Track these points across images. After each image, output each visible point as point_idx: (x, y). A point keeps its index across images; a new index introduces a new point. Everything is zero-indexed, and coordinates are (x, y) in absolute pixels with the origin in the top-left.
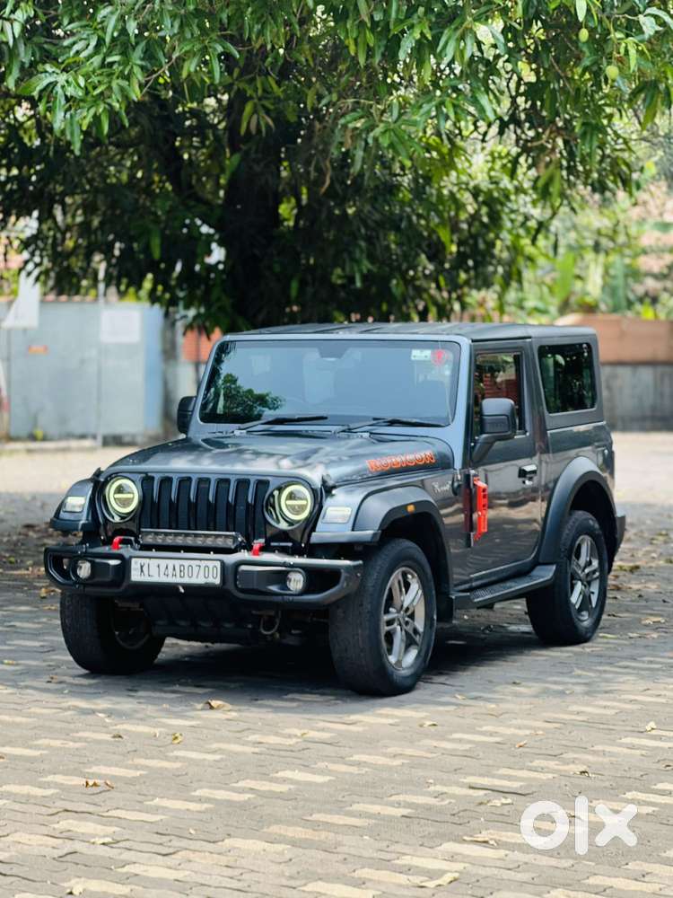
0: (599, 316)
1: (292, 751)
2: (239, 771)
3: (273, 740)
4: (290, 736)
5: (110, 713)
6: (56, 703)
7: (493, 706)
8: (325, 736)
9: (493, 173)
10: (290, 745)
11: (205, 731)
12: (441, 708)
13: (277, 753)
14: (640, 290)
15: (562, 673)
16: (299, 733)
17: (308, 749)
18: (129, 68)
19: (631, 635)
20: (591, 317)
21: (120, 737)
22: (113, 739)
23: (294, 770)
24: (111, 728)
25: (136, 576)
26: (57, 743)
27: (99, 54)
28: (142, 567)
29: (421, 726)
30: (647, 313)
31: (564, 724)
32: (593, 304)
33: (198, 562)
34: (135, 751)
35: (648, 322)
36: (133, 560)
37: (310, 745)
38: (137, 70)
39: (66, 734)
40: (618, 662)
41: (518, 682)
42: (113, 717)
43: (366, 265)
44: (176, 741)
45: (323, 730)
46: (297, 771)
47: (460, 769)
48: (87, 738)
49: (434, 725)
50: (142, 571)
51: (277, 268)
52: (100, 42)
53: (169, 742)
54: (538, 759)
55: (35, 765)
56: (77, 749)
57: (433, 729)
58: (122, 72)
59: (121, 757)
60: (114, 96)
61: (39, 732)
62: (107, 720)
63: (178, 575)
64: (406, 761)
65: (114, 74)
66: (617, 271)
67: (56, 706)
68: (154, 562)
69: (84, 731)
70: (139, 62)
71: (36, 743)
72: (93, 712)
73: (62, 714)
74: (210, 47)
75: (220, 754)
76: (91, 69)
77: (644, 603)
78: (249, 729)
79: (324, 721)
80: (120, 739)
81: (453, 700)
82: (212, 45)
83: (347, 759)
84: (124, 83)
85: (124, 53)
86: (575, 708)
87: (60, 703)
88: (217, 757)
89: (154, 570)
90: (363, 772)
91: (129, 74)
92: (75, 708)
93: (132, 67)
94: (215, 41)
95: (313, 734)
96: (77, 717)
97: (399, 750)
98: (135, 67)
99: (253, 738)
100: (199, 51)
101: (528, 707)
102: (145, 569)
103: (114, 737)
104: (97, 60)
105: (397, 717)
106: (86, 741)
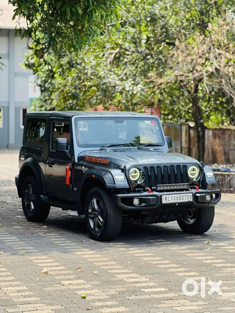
25: (164, 202)
28: (166, 198)
33: (185, 194)
36: (163, 196)
50: (166, 199)
63: (179, 200)
68: (170, 196)
89: (170, 199)
102: (167, 199)
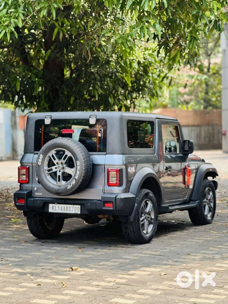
0: (168, 109)
1: (113, 289)
2: (96, 299)
3: (103, 284)
4: (109, 282)
5: (32, 274)
6: (8, 270)
7: (185, 265)
8: (123, 281)
9: (145, 56)
10: (111, 286)
11: (74, 281)
12: (165, 267)
13: (107, 290)
14: (182, 99)
15: (205, 249)
16: (113, 280)
17: (119, 287)
18: (18, 14)
19: (223, 232)
20: (165, 109)
21: (40, 285)
22: (37, 286)
23: (118, 298)
24: (35, 281)
26: (14, 289)
27: (6, 8)
29: (160, 275)
30: (184, 108)
31: (218, 272)
32: (166, 105)
34: (48, 291)
35: (184, 111)
37: (119, 286)
38: (21, 15)
39: (17, 284)
40: (224, 244)
41: (190, 254)
42: (33, 276)
43: (100, 91)
44: (64, 286)
45: (121, 278)
46: (119, 298)
47: (186, 295)
48: (26, 286)
49: (165, 274)
51: (66, 93)
52: (6, 4)
53: (61, 286)
54: (215, 289)
55: (9, 300)
56: (24, 291)
57: (166, 276)
58: (15, 16)
59: (43, 295)
60: (12, 25)
61: (5, 284)
62: (32, 277)
64: (162, 292)
65: (11, 17)
66: (174, 92)
67: (8, 271)
69: (23, 283)
70: (22, 12)
71: (5, 289)
72: (25, 274)
73: (12, 275)
74: (52, 5)
75: (84, 291)
76: (3, 15)
77: (220, 218)
78: (91, 279)
79: (120, 274)
80: (40, 286)
81: (168, 263)
82: (52, 4)
83: (137, 292)
84: (16, 21)
85: (15, 8)
86: (218, 265)
87: (10, 270)
88: (84, 293)
90: (147, 298)
91: (18, 17)
92: (17, 272)
93: (19, 14)
94: (53, 3)
95: (118, 280)
96: (19, 276)
97: (157, 287)
98: (20, 14)
99: (95, 283)
100: (47, 6)
101: (199, 265)
103: (38, 285)
104: (5, 11)
105: (149, 271)
106: (26, 288)
